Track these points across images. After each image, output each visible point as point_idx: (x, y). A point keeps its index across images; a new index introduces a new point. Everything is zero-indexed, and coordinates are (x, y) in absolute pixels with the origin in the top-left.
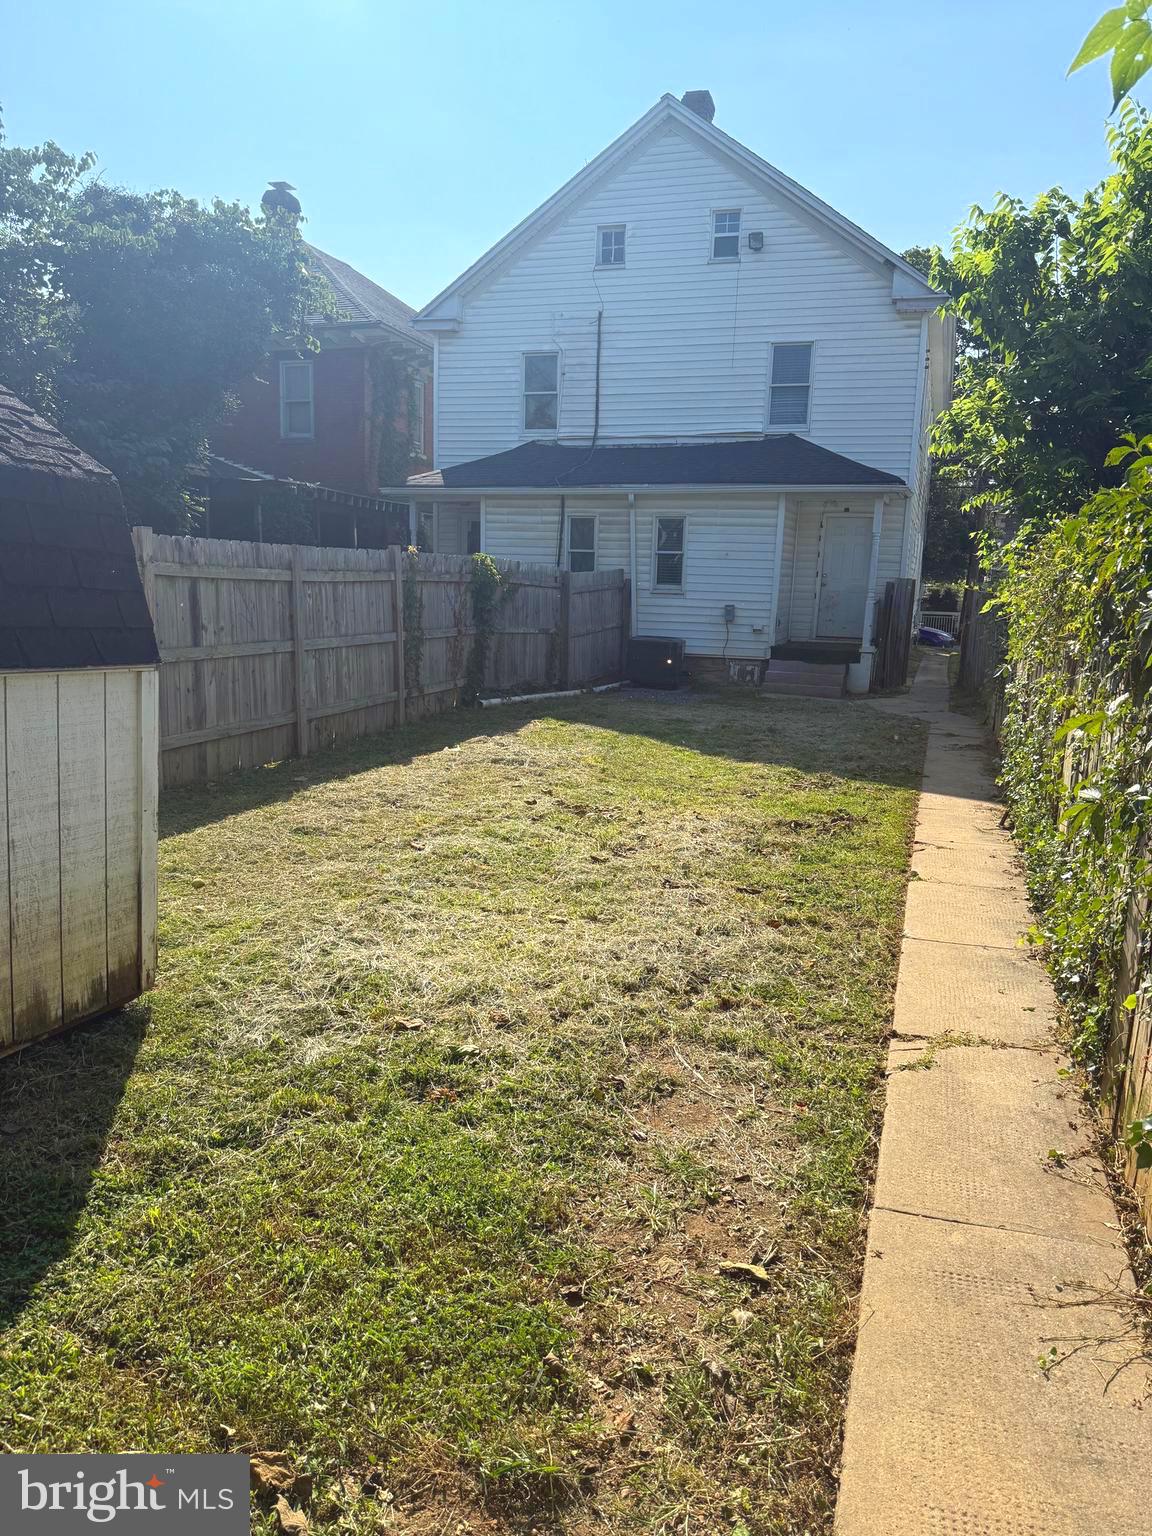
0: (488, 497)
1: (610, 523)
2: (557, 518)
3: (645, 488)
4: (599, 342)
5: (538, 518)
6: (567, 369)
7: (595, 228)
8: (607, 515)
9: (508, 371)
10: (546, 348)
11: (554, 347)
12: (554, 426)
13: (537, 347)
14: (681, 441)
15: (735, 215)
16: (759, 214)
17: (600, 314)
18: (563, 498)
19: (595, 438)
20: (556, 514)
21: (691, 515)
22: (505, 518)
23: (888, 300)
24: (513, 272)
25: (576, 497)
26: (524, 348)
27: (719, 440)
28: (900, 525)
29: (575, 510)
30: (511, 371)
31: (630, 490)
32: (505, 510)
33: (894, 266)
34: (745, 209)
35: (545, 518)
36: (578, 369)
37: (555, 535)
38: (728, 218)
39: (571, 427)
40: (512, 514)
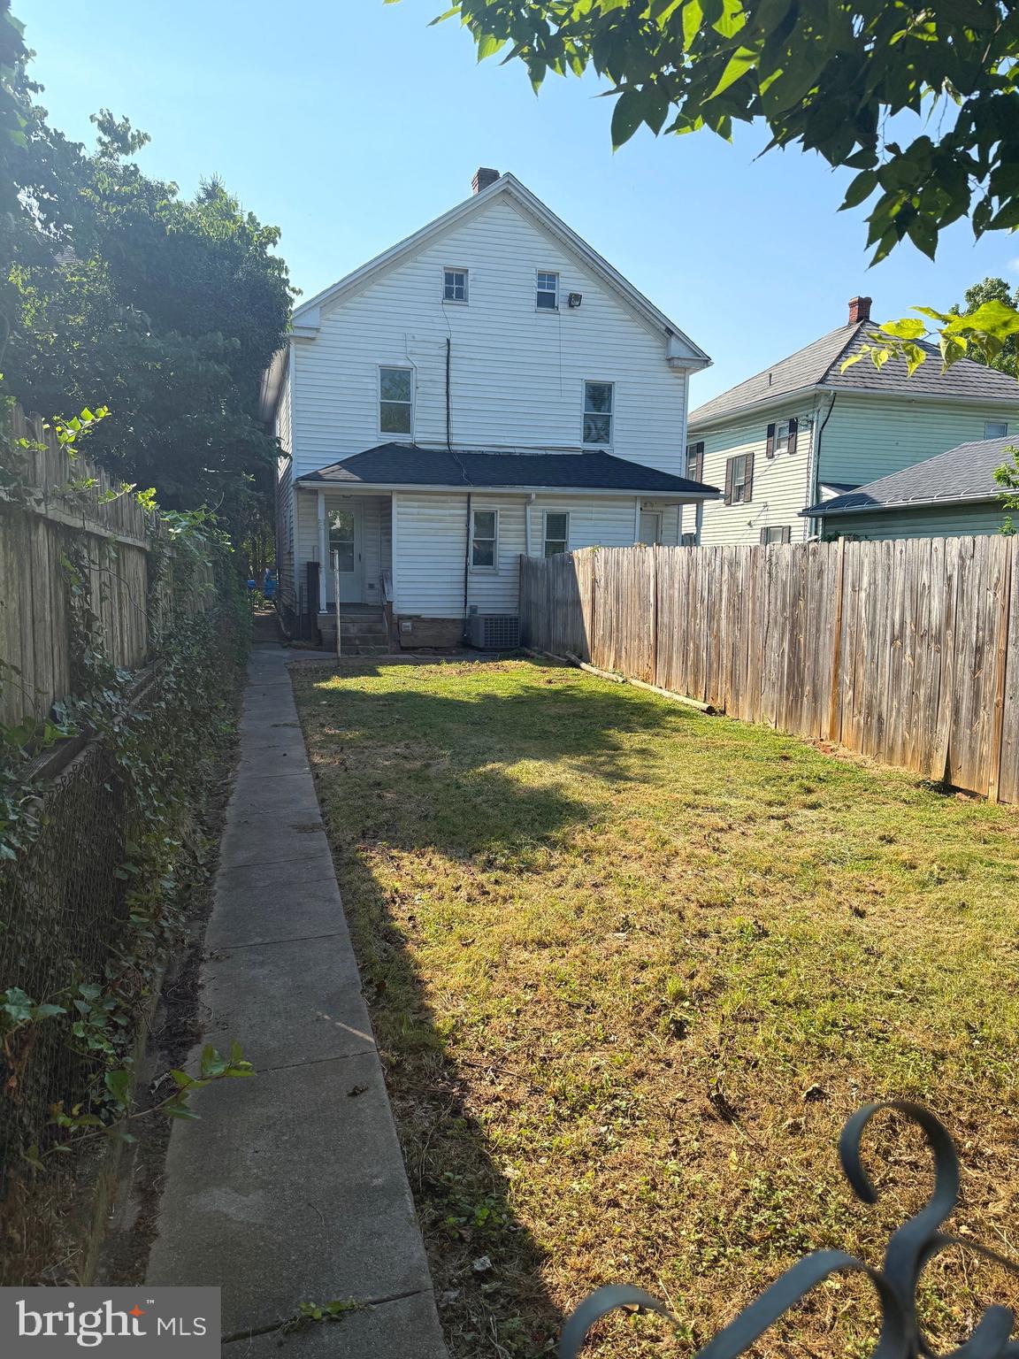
0: (400, 492)
1: (507, 516)
2: (465, 512)
3: (543, 490)
4: (448, 364)
5: (447, 512)
6: (419, 384)
7: (441, 268)
8: (507, 510)
9: (365, 380)
10: (401, 363)
11: (409, 364)
12: (407, 431)
13: (391, 362)
14: (518, 451)
15: (553, 277)
16: (571, 280)
17: (448, 340)
18: (469, 495)
19: (448, 444)
20: (462, 509)
21: (574, 512)
22: (415, 511)
23: (663, 357)
24: (367, 293)
25: (479, 495)
26: (380, 361)
27: (549, 452)
28: (675, 521)
29: (478, 505)
30: (369, 380)
31: (532, 490)
32: (416, 504)
33: (672, 333)
34: (562, 274)
35: (452, 511)
36: (429, 384)
37: (463, 526)
38: (548, 279)
39: (426, 432)
40: (423, 508)
